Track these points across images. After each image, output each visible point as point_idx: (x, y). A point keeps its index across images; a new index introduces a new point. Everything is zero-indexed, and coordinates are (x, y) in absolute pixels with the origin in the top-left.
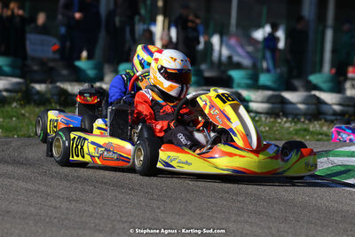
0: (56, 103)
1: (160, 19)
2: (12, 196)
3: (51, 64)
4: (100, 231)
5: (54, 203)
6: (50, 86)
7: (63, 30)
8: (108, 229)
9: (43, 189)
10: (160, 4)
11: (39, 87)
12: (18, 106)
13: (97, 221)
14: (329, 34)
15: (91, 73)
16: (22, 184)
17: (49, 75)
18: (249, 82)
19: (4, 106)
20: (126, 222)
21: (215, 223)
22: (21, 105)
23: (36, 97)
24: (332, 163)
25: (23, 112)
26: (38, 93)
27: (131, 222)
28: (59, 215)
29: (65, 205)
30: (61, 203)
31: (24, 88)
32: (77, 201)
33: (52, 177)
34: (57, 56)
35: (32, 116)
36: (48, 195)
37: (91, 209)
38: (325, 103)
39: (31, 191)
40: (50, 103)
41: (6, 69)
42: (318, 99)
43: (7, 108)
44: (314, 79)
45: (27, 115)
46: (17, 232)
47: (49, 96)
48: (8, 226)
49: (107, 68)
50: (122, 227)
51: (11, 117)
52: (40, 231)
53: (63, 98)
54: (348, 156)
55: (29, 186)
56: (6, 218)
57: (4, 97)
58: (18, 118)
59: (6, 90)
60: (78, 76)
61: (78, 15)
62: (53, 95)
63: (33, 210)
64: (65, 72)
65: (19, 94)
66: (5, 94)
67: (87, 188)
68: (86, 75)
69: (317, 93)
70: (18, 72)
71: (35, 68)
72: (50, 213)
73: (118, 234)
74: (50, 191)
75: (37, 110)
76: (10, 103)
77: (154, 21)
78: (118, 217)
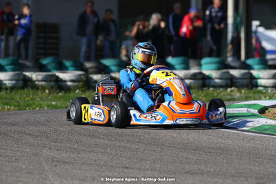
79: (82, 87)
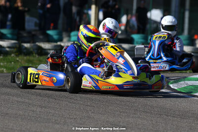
0: (36, 54)
1: (93, 7)
2: (9, 105)
3: (33, 33)
4: (58, 124)
5: (33, 109)
6: (32, 44)
8: (62, 122)
9: (27, 101)
11: (26, 45)
12: (15, 56)
13: (56, 118)
14: (187, 14)
15: (56, 37)
16: (15, 98)
17: (32, 38)
18: (142, 40)
19: (7, 56)
20: (72, 118)
21: (121, 118)
22: (16, 55)
23: (25, 51)
24: (187, 84)
25: (18, 59)
26: (26, 48)
27: (75, 119)
28: (35, 115)
29: (39, 109)
30: (37, 109)
31: (18, 46)
32: (45, 107)
33: (32, 94)
35: (23, 61)
36: (29, 104)
37: (53, 111)
39: (20, 102)
40: (33, 54)
41: (9, 36)
43: (9, 57)
45: (20, 61)
46: (11, 125)
47: (32, 50)
48: (7, 121)
49: (64, 35)
50: (70, 121)
51: (11, 62)
52: (24, 124)
53: (39, 51)
54: (196, 80)
55: (19, 99)
56: (6, 117)
57: (7, 51)
58: (15, 62)
59: (9, 47)
61: (49, 6)
62: (33, 49)
63: (21, 112)
64: (41, 37)
65: (15, 49)
66: (7, 49)
67: (51, 100)
68: (53, 38)
70: (15, 37)
71: (25, 35)
72: (30, 114)
73: (68, 125)
74: (30, 102)
75: (25, 58)
76: (10, 54)
78: (68, 116)
79: (16, 52)
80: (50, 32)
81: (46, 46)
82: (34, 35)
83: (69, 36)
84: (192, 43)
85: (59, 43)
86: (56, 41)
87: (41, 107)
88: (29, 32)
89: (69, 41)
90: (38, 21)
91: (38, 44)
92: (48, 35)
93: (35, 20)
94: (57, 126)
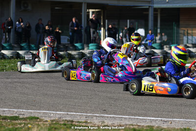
1: (102, 29)
6: (65, 52)
7: (71, 34)
10: (102, 24)
15: (80, 47)
34: (69, 43)
38: (156, 53)
42: (154, 52)
44: (154, 45)
49: (85, 46)
60: (76, 49)
61: (76, 28)
64: (71, 48)
69: (153, 50)
77: (100, 30)
80: (76, 45)
81: (73, 53)
82: (67, 47)
83: (88, 47)
84: (161, 47)
85: (81, 51)
86: (79, 50)
87: (67, 89)
88: (64, 45)
89: (88, 49)
90: (69, 39)
91: (68, 52)
92: (75, 46)
93: (68, 38)
94: (76, 100)
